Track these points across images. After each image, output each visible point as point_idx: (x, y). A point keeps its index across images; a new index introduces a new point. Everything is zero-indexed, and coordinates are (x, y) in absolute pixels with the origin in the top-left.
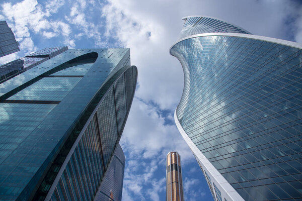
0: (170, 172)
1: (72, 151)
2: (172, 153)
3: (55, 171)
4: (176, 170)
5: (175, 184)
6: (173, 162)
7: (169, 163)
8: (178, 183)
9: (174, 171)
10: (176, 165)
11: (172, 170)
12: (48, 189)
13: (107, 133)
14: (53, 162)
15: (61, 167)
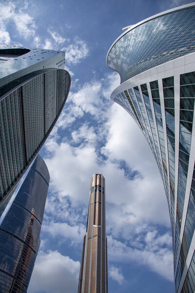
0: (94, 193)
2: (97, 175)
5: (97, 204)
6: (98, 184)
7: (93, 185)
10: (100, 186)
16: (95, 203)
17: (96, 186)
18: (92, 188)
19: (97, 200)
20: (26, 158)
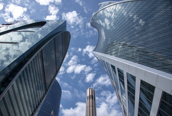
0: (89, 100)
1: (23, 69)
2: (90, 89)
3: (10, 80)
4: (92, 99)
5: (91, 107)
6: (91, 94)
7: (88, 95)
8: (93, 106)
10: (92, 96)
11: (90, 99)
14: (9, 74)
15: (14, 77)
16: (90, 106)
17: (90, 96)
18: (88, 97)
19: (91, 105)
20: (46, 88)
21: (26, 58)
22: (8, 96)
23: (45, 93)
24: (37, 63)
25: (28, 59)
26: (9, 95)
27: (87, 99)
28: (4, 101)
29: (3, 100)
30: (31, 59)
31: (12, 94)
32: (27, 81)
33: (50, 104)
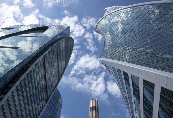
2: (93, 99)
3: (10, 86)
4: (96, 110)
6: (94, 105)
7: (91, 106)
9: (94, 111)
10: (95, 107)
12: (3, 97)
13: (51, 72)
14: (9, 80)
15: (14, 84)
17: (93, 107)
18: (91, 108)
19: (94, 117)
20: (47, 96)
21: (28, 64)
22: (7, 104)
23: (46, 103)
24: (38, 70)
25: (29, 65)
26: (9, 103)
27: (89, 111)
28: (3, 110)
29: (2, 108)
30: (33, 65)
31: (11, 102)
32: (28, 88)
33: (50, 115)
